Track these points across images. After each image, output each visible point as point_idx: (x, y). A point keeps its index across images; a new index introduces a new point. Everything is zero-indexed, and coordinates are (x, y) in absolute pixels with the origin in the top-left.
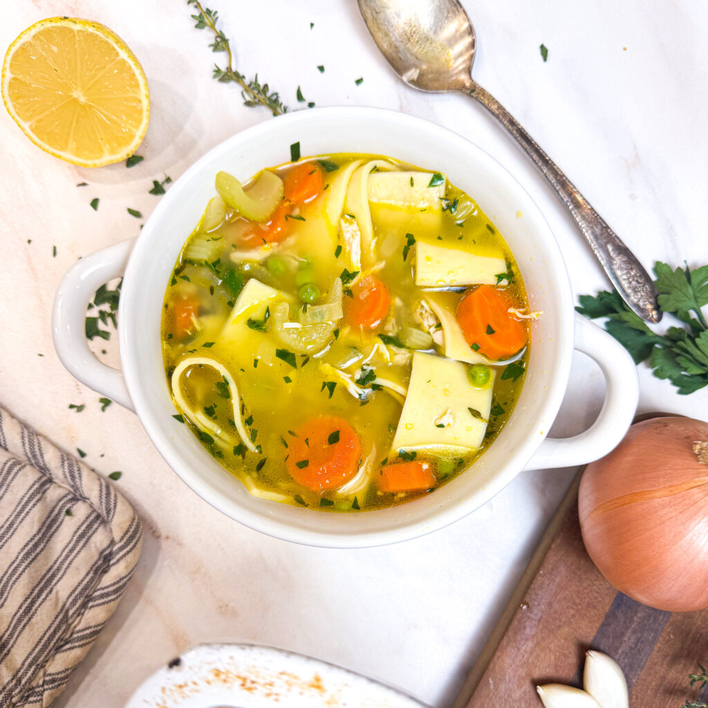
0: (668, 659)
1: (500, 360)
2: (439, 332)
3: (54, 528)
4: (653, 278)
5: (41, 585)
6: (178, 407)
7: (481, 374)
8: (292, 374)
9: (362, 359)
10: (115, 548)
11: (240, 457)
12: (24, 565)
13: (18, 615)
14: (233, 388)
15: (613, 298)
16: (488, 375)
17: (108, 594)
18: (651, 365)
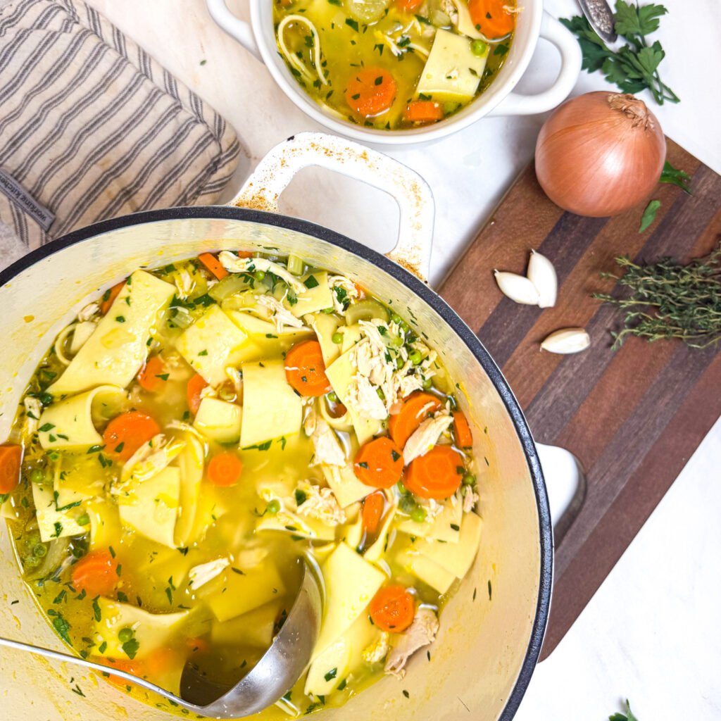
0: (589, 268)
1: (494, 39)
2: (456, 15)
3: (182, 139)
4: (614, 11)
5: (171, 175)
6: (280, 48)
7: (480, 46)
8: (355, 37)
9: (403, 29)
10: (222, 156)
11: (318, 88)
12: (161, 159)
13: (154, 192)
14: (316, 40)
15: (582, 21)
16: (484, 48)
17: (214, 187)
18: (605, 72)
